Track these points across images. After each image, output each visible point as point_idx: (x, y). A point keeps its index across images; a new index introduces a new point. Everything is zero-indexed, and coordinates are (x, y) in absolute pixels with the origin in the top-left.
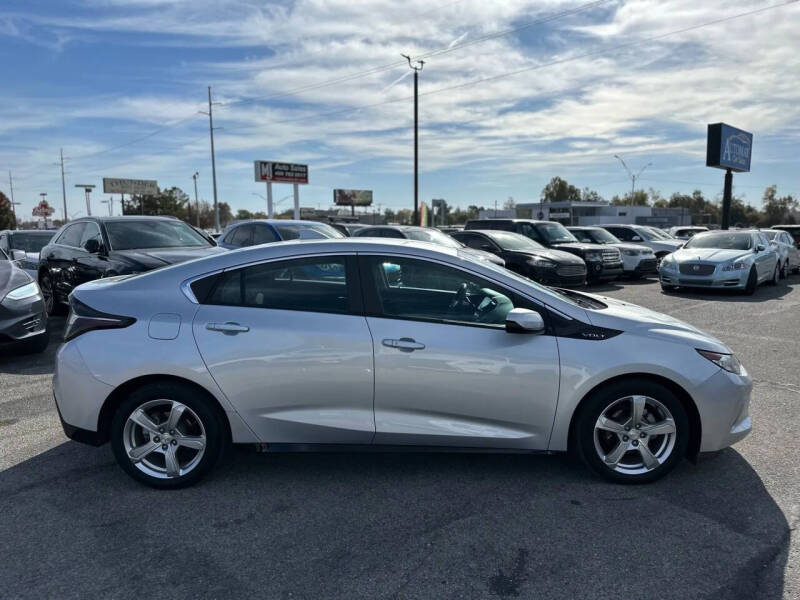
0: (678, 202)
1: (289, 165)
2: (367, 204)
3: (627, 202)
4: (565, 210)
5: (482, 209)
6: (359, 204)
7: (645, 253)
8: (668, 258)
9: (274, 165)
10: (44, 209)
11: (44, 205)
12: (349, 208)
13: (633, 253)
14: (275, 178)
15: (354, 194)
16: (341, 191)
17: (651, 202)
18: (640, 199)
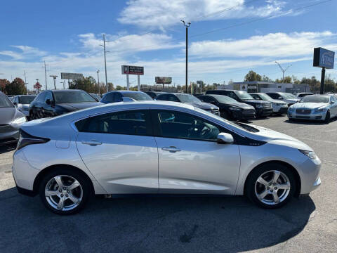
0: (305, 81)
1: (136, 67)
2: (170, 83)
3: (281, 82)
4: (255, 85)
5: (219, 85)
6: (166, 83)
7: (283, 104)
8: (292, 106)
9: (130, 67)
10: (38, 85)
11: (38, 84)
12: (162, 85)
13: (278, 104)
14: (130, 73)
15: (164, 78)
16: (158, 78)
17: (293, 81)
18: (287, 80)
